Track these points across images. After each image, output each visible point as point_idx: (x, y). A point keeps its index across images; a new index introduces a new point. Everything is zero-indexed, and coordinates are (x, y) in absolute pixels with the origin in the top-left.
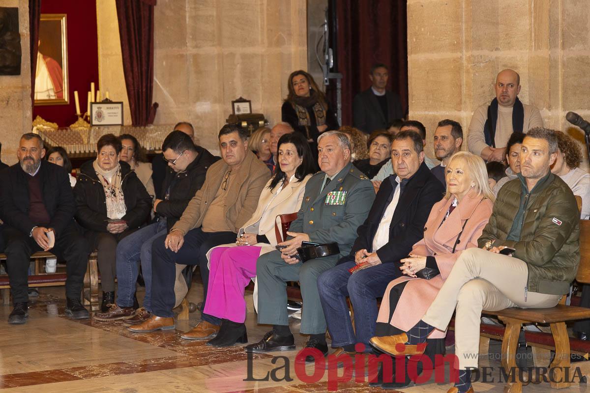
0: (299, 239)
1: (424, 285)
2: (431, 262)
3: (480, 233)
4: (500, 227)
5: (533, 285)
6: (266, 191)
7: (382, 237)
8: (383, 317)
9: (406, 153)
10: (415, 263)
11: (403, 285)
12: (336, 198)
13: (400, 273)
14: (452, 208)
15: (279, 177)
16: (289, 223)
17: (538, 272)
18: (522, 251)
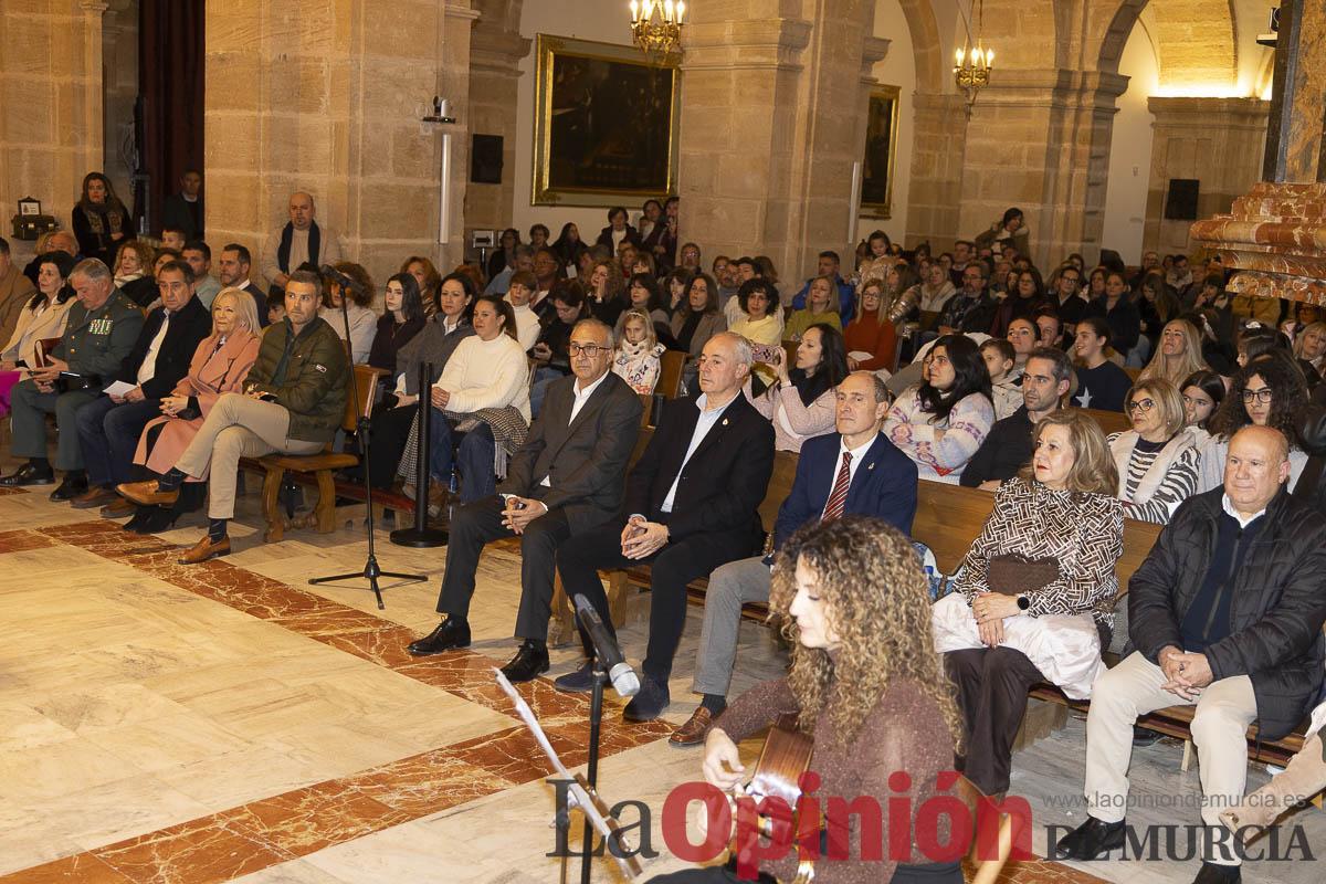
0: (59, 367)
1: (184, 425)
2: (193, 402)
3: (245, 376)
4: (265, 370)
5: (294, 432)
6: (25, 312)
7: (147, 371)
8: (139, 459)
9: (176, 285)
10: (177, 401)
11: (161, 426)
12: (100, 327)
13: (159, 413)
14: (219, 346)
15: (40, 299)
16: (50, 346)
17: (302, 418)
18: (284, 396)
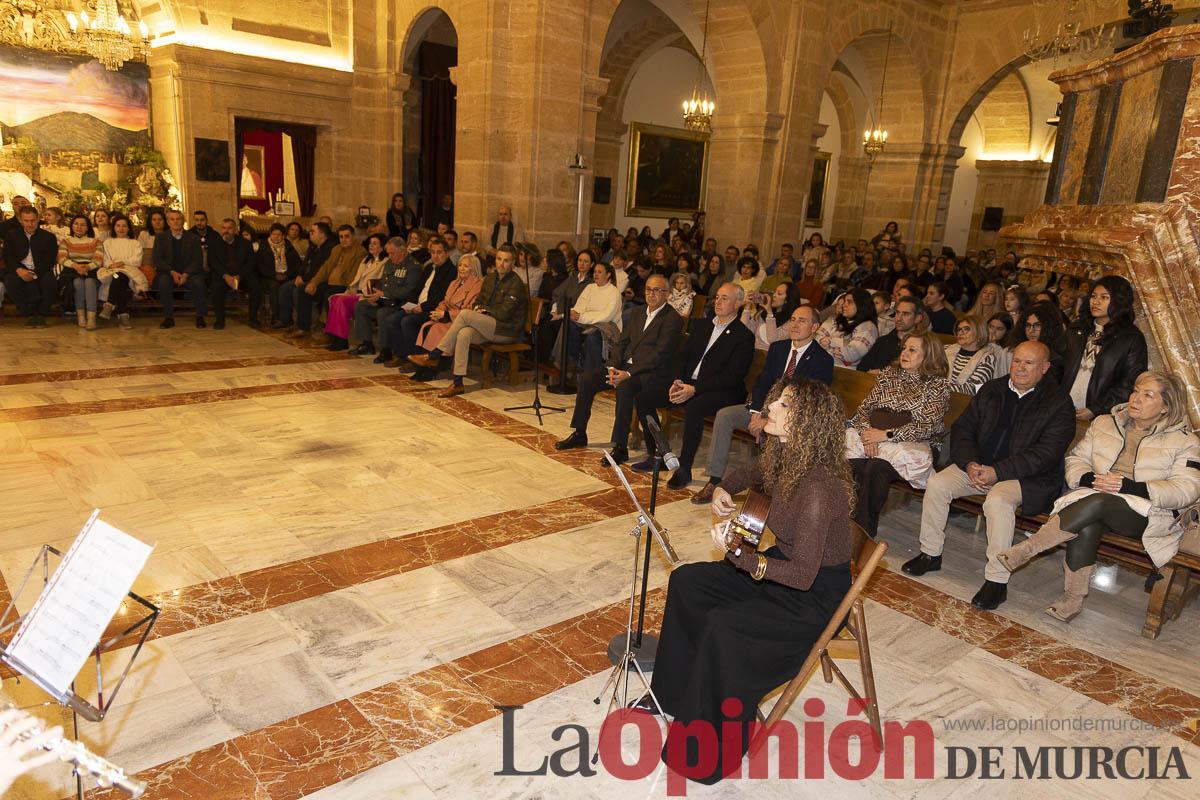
0: (380, 294)
1: (441, 325)
2: (447, 314)
3: (474, 301)
4: (483, 297)
5: (499, 331)
6: (362, 265)
7: (424, 297)
8: (419, 343)
9: (439, 252)
10: (439, 313)
11: (430, 326)
12: (400, 273)
13: (429, 319)
14: (460, 285)
15: (370, 258)
16: (375, 283)
17: (503, 324)
18: (493, 312)
